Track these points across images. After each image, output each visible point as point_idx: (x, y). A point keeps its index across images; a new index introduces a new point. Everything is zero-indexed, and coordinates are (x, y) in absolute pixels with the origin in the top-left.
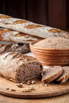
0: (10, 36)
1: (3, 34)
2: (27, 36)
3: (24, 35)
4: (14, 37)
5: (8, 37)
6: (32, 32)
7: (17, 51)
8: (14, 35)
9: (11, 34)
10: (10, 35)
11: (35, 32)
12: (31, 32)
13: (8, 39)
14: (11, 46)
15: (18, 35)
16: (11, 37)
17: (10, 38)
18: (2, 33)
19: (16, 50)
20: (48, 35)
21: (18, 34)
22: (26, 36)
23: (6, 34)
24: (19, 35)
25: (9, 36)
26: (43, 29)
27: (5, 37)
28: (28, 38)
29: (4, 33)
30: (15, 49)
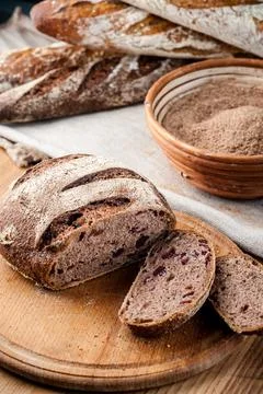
0: (111, 29)
1: (83, 22)
2: (177, 31)
3: (164, 29)
4: (123, 35)
5: (103, 35)
6: (194, 22)
7: (130, 92)
8: (127, 26)
9: (112, 22)
10: (110, 26)
11: (207, 23)
12: (191, 21)
13: (101, 41)
14: (111, 71)
15: (142, 25)
16: (112, 35)
17: (107, 40)
18: (79, 21)
19: (128, 86)
20: (252, 40)
21: (143, 21)
22: (172, 31)
23: (96, 22)
24: (147, 29)
25: (104, 32)
26: (240, 15)
27: (88, 35)
28: (179, 40)
29: (87, 20)
30: (120, 83)
